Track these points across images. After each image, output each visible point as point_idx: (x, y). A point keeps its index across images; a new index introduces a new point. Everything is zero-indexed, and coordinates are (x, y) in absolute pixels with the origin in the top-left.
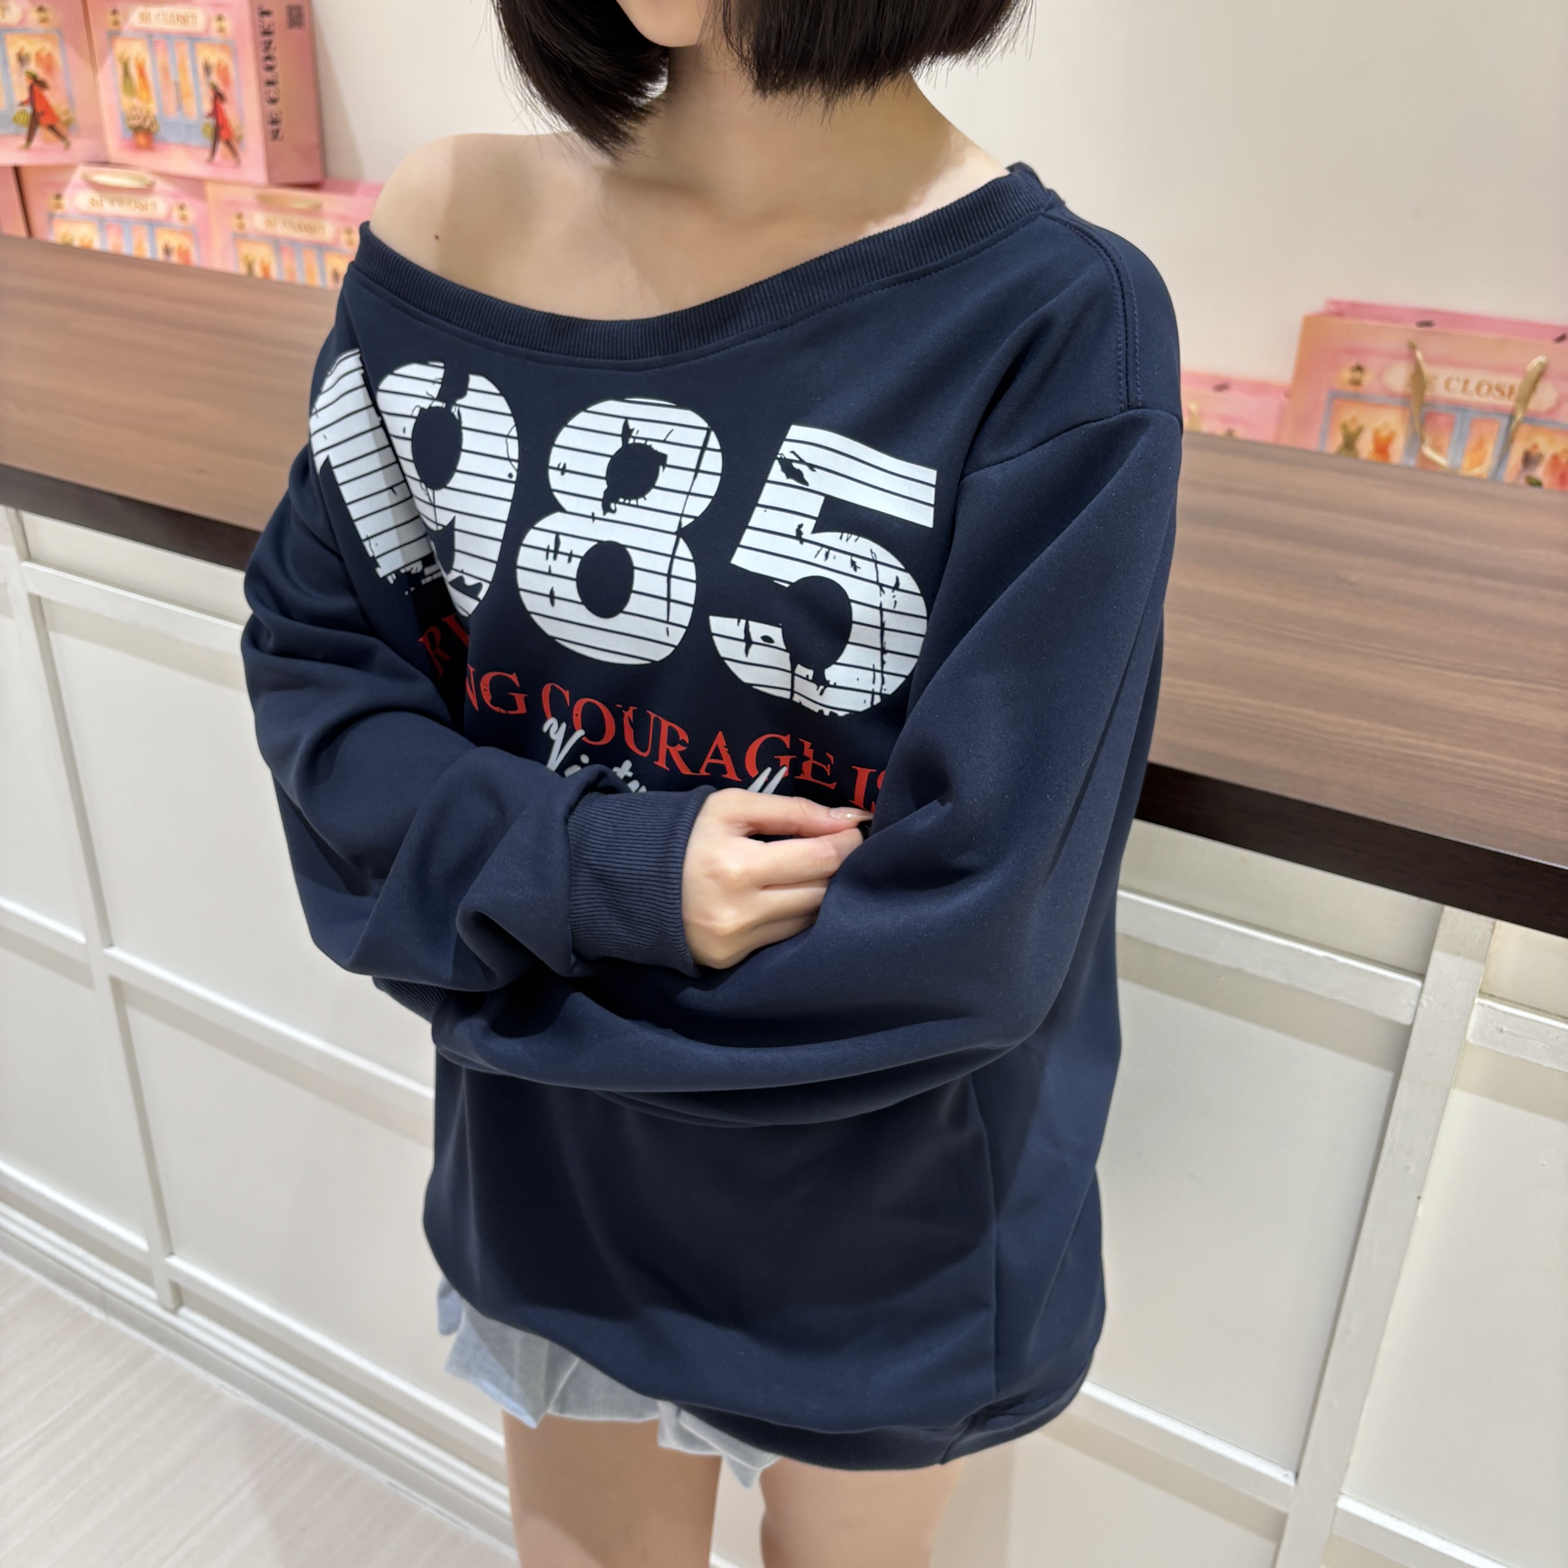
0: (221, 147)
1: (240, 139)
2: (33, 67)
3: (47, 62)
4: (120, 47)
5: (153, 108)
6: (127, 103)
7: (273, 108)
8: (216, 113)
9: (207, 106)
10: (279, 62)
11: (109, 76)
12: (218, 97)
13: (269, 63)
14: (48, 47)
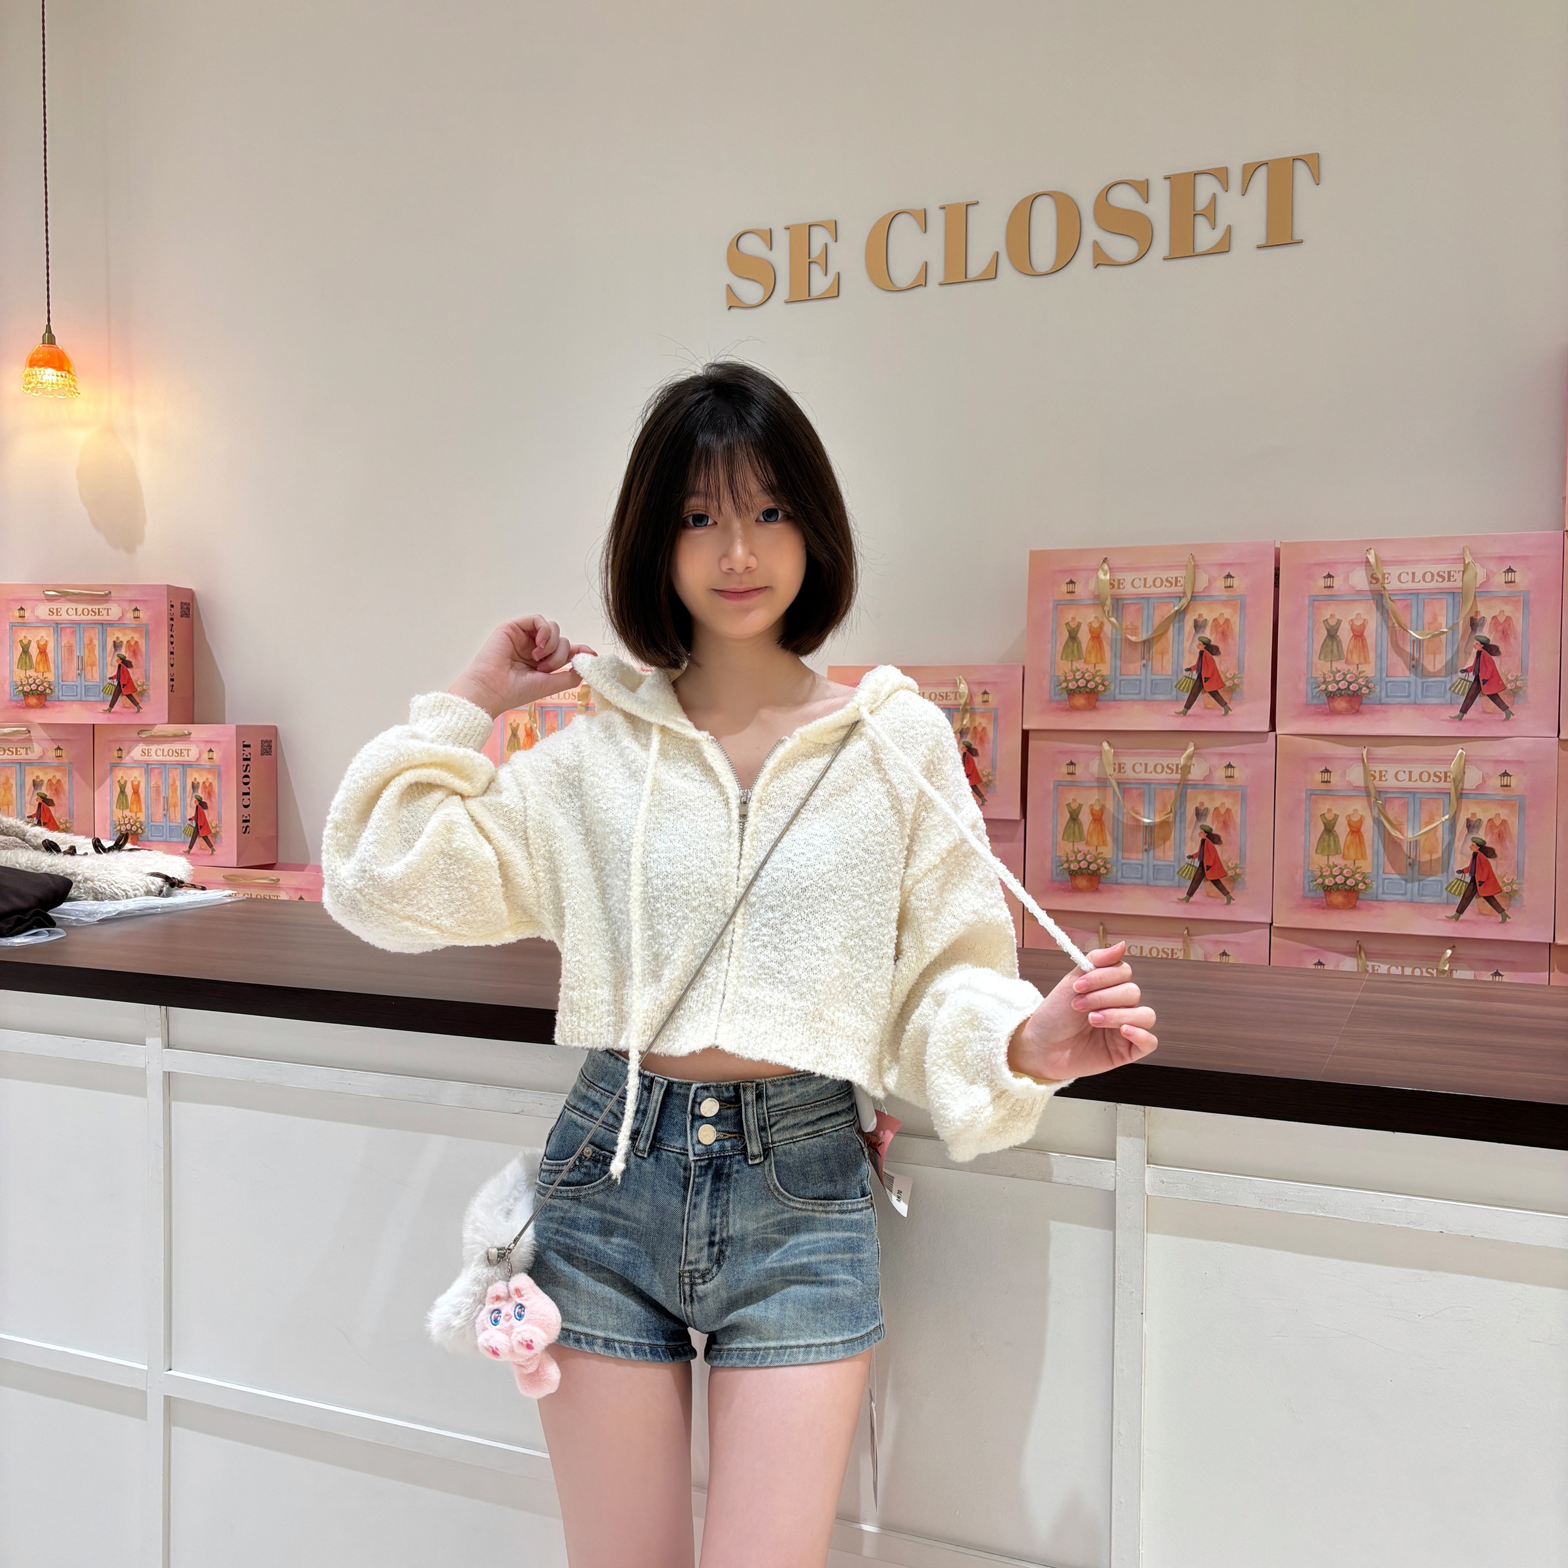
0: (199, 841)
1: (215, 835)
2: (44, 790)
3: (57, 787)
4: (120, 774)
5: (142, 817)
6: (118, 814)
7: (246, 811)
8: (199, 817)
9: (191, 813)
10: (251, 780)
11: (105, 796)
12: (202, 805)
13: (246, 780)
14: (59, 775)
